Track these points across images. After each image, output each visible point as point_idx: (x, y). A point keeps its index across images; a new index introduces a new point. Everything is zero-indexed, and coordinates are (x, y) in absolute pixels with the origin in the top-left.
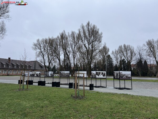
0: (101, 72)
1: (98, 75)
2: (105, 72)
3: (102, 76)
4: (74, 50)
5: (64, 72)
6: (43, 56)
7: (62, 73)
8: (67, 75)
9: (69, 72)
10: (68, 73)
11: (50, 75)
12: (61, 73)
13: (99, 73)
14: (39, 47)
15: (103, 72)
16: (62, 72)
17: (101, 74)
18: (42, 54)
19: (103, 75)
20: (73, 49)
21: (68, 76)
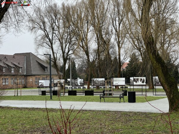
0: (140, 78)
1: (136, 82)
2: (145, 78)
3: (141, 83)
4: (118, 30)
5: (97, 79)
6: (52, 44)
7: (95, 81)
8: (101, 84)
9: (104, 79)
10: (103, 81)
11: (79, 84)
12: (93, 80)
13: (138, 79)
14: (41, 24)
15: (143, 78)
16: (95, 79)
17: (139, 80)
18: (48, 40)
19: (142, 81)
20: (118, 28)
21: (103, 84)
